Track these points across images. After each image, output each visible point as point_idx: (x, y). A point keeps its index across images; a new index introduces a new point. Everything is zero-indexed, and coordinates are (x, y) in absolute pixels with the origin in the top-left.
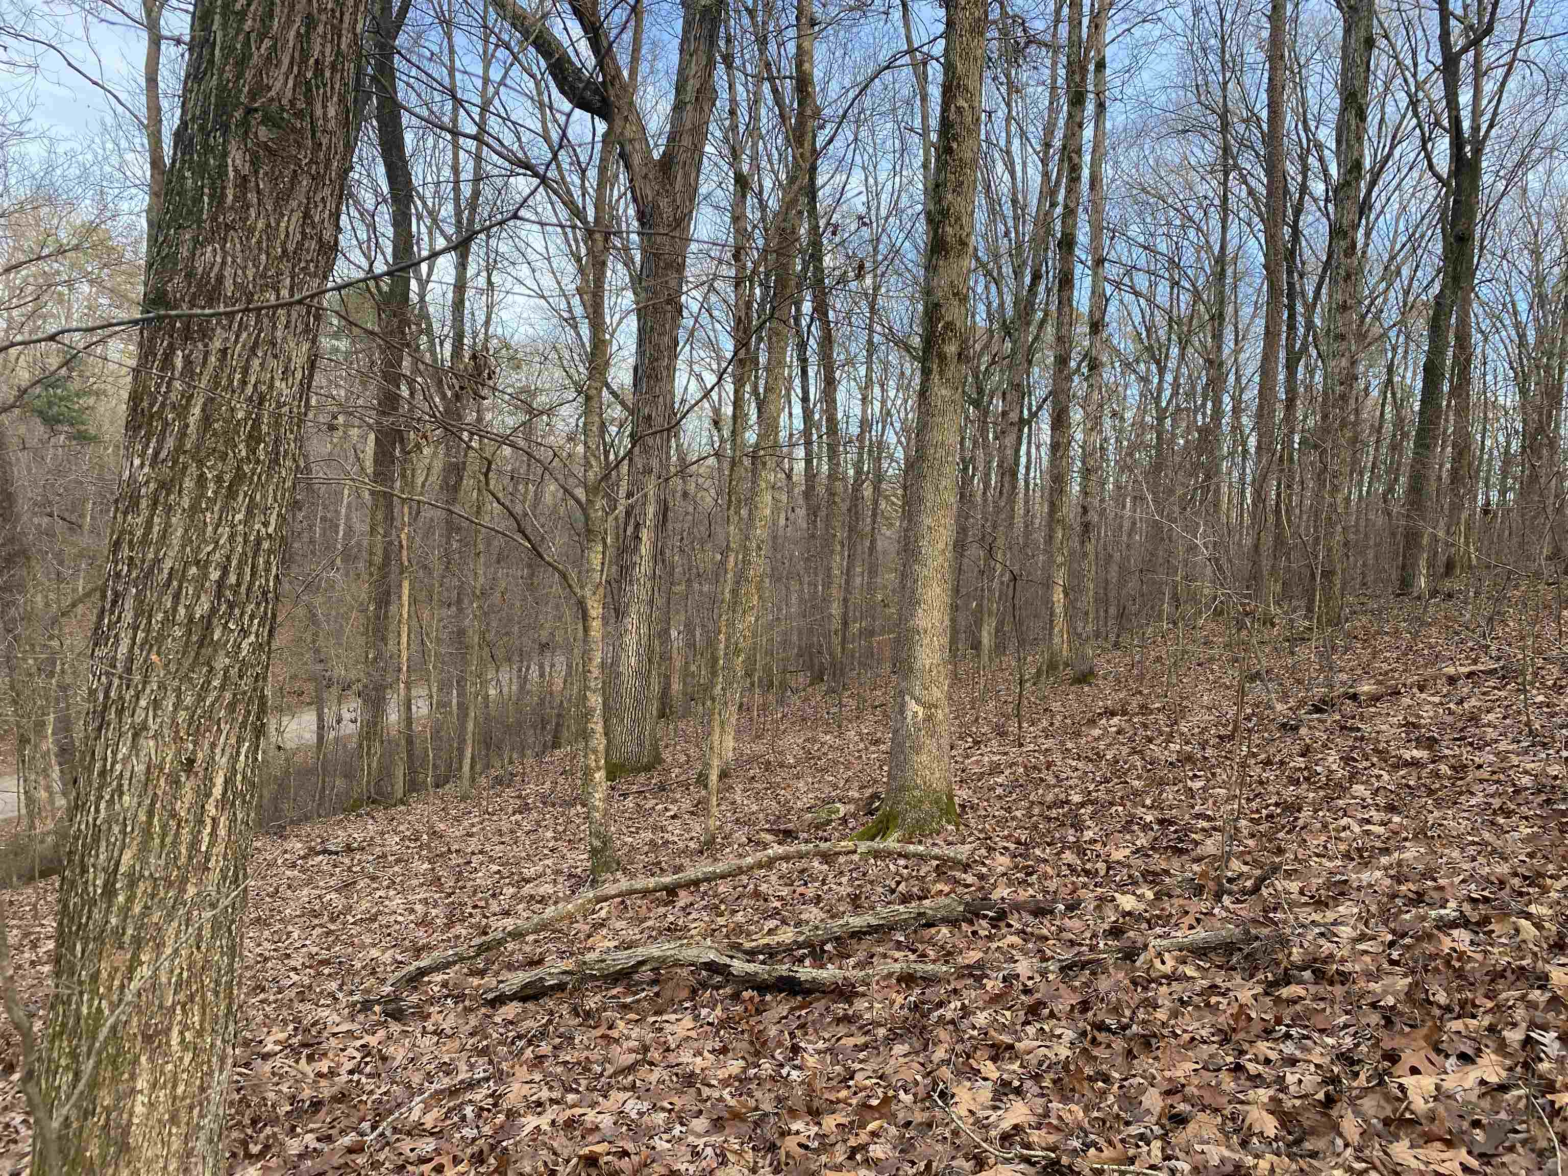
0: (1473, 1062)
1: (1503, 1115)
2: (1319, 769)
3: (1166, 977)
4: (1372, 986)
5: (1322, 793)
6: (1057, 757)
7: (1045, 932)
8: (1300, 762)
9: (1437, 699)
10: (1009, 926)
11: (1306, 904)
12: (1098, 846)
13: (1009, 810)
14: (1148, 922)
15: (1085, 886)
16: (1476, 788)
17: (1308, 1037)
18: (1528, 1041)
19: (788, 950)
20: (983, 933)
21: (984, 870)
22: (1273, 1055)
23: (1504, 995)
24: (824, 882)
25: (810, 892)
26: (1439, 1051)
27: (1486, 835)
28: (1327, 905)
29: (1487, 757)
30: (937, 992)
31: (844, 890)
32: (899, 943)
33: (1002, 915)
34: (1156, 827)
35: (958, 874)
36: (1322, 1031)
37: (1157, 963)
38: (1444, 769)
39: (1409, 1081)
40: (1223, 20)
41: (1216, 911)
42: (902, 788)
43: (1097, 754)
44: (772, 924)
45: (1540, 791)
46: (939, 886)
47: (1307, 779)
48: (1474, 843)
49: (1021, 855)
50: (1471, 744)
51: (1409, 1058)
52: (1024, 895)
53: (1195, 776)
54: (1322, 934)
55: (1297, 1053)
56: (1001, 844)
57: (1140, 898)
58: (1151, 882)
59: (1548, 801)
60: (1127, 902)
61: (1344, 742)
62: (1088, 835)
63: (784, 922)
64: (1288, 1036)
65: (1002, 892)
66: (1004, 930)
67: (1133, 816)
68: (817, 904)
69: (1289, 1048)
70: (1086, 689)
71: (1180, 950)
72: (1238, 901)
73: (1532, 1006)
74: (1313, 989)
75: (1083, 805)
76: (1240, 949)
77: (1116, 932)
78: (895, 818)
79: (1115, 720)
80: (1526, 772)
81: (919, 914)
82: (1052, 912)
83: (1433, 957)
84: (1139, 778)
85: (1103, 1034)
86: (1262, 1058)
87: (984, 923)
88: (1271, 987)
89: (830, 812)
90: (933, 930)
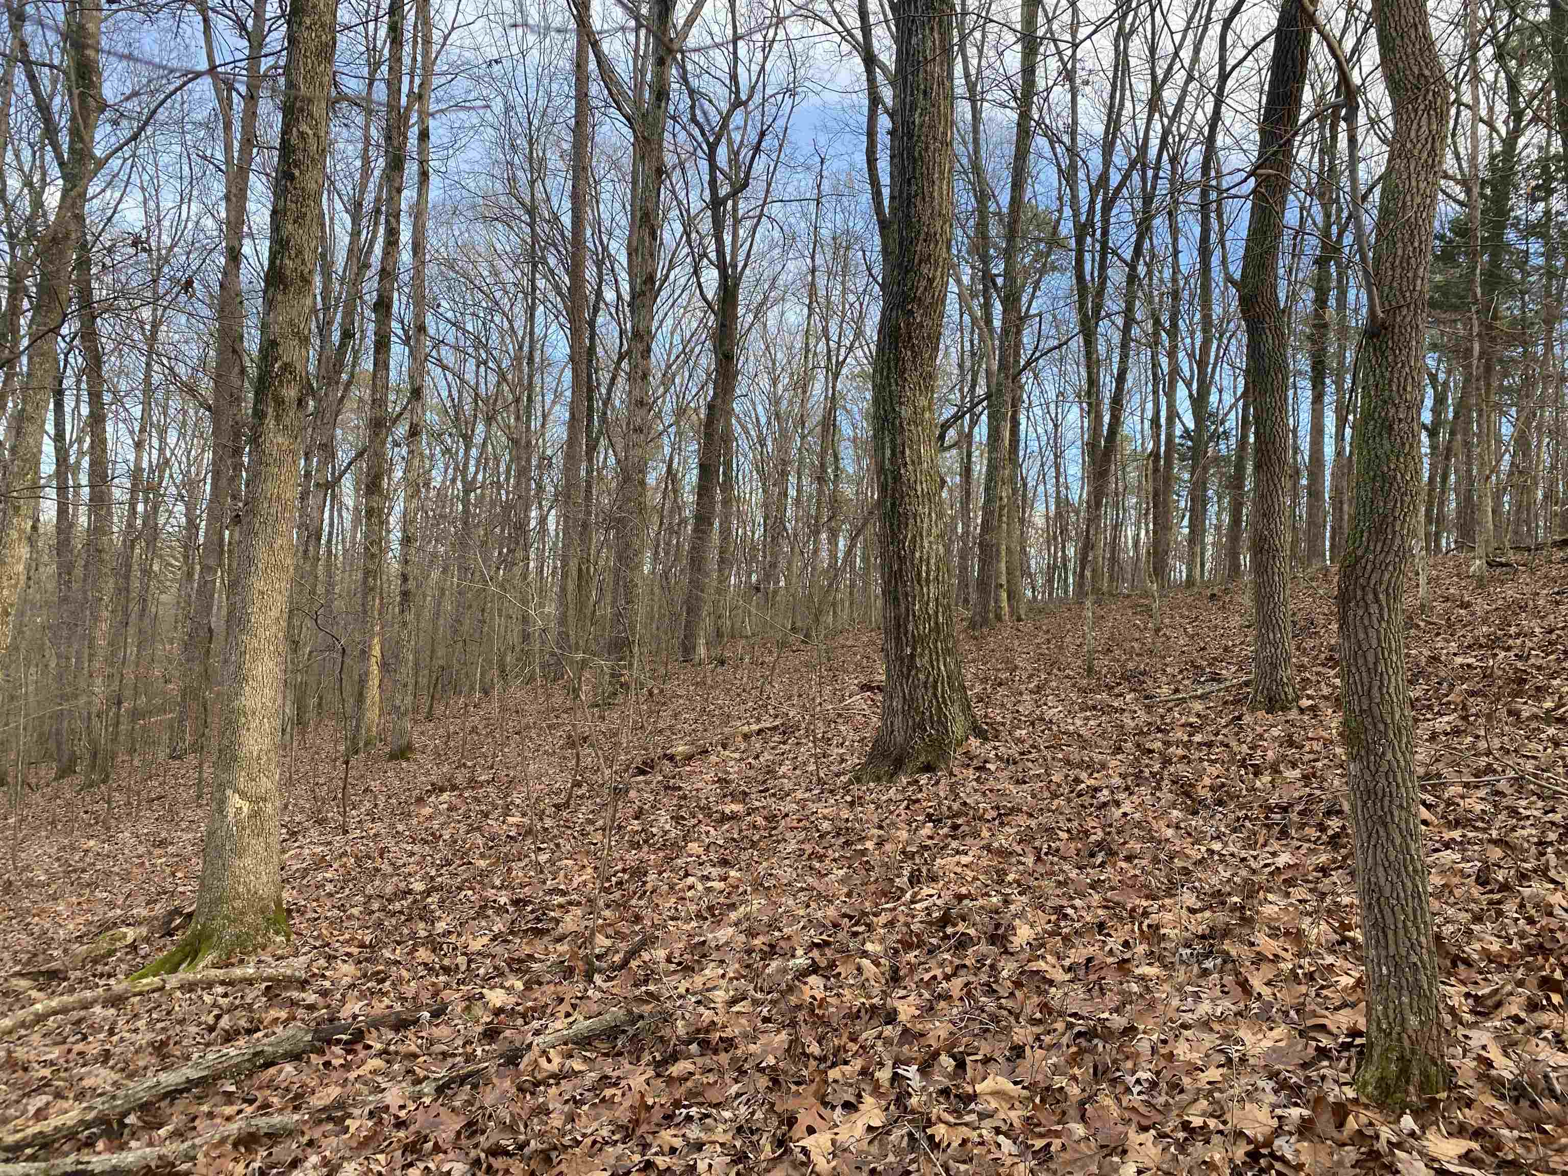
0: (856, 1110)
1: (891, 1158)
2: (654, 830)
3: (553, 1076)
4: (752, 1048)
5: (661, 854)
6: (390, 843)
7: (413, 1048)
8: (636, 825)
9: (737, 755)
10: (369, 1047)
11: (675, 972)
12: (453, 939)
13: (342, 908)
14: (524, 1016)
15: (447, 985)
16: (789, 835)
17: (707, 1116)
18: (896, 1077)
19: (70, 1135)
20: (336, 1062)
21: (327, 984)
22: (678, 1143)
23: (864, 1036)
24: (111, 1032)
25: (93, 1048)
26: (825, 1104)
27: (810, 880)
28: (693, 970)
29: (789, 806)
30: (286, 1150)
31: (144, 1038)
32: (229, 1094)
33: (359, 1036)
34: (511, 909)
35: (295, 994)
36: (717, 1106)
37: (543, 1061)
38: (760, 821)
39: (808, 1142)
40: (530, 123)
41: (590, 993)
42: (219, 901)
43: (433, 834)
44: (40, 1101)
45: (838, 834)
46: (273, 1013)
47: (646, 842)
48: (802, 889)
49: (367, 960)
50: (774, 795)
51: (805, 1119)
52: (380, 1007)
53: (540, 849)
54: (699, 1002)
55: (702, 1135)
56: (342, 950)
57: (510, 990)
58: (519, 970)
59: (847, 843)
60: (496, 997)
61: (669, 801)
62: (441, 926)
63: (59, 1095)
64: (689, 1119)
65: (354, 1007)
66: (362, 1054)
67: (486, 900)
68: (105, 1062)
69: (694, 1132)
70: (404, 765)
71: (565, 1044)
72: (610, 979)
73: (888, 1042)
74: (700, 1061)
75: (428, 893)
76: (624, 1032)
77: (491, 1034)
78: (210, 937)
79: (445, 796)
80: (825, 818)
81: (256, 1054)
82: (416, 1022)
83: (799, 1007)
84: (482, 856)
85: (500, 1159)
86: (666, 1149)
87: (337, 1050)
88: (660, 1065)
89: (113, 939)
90: (272, 1071)
